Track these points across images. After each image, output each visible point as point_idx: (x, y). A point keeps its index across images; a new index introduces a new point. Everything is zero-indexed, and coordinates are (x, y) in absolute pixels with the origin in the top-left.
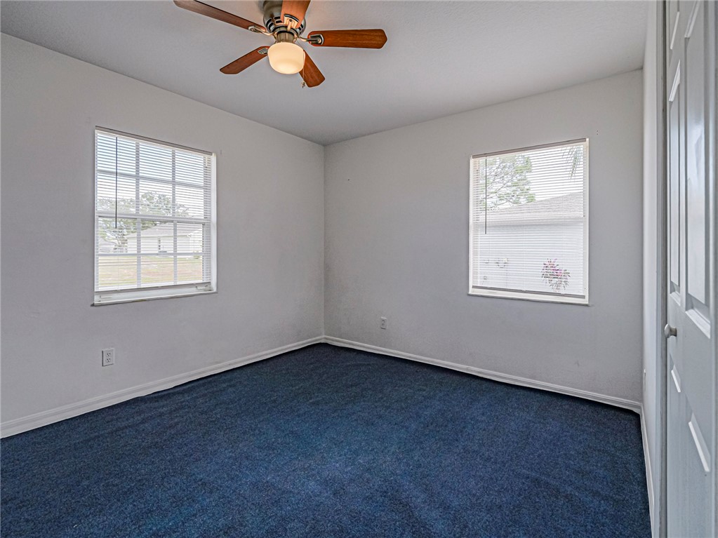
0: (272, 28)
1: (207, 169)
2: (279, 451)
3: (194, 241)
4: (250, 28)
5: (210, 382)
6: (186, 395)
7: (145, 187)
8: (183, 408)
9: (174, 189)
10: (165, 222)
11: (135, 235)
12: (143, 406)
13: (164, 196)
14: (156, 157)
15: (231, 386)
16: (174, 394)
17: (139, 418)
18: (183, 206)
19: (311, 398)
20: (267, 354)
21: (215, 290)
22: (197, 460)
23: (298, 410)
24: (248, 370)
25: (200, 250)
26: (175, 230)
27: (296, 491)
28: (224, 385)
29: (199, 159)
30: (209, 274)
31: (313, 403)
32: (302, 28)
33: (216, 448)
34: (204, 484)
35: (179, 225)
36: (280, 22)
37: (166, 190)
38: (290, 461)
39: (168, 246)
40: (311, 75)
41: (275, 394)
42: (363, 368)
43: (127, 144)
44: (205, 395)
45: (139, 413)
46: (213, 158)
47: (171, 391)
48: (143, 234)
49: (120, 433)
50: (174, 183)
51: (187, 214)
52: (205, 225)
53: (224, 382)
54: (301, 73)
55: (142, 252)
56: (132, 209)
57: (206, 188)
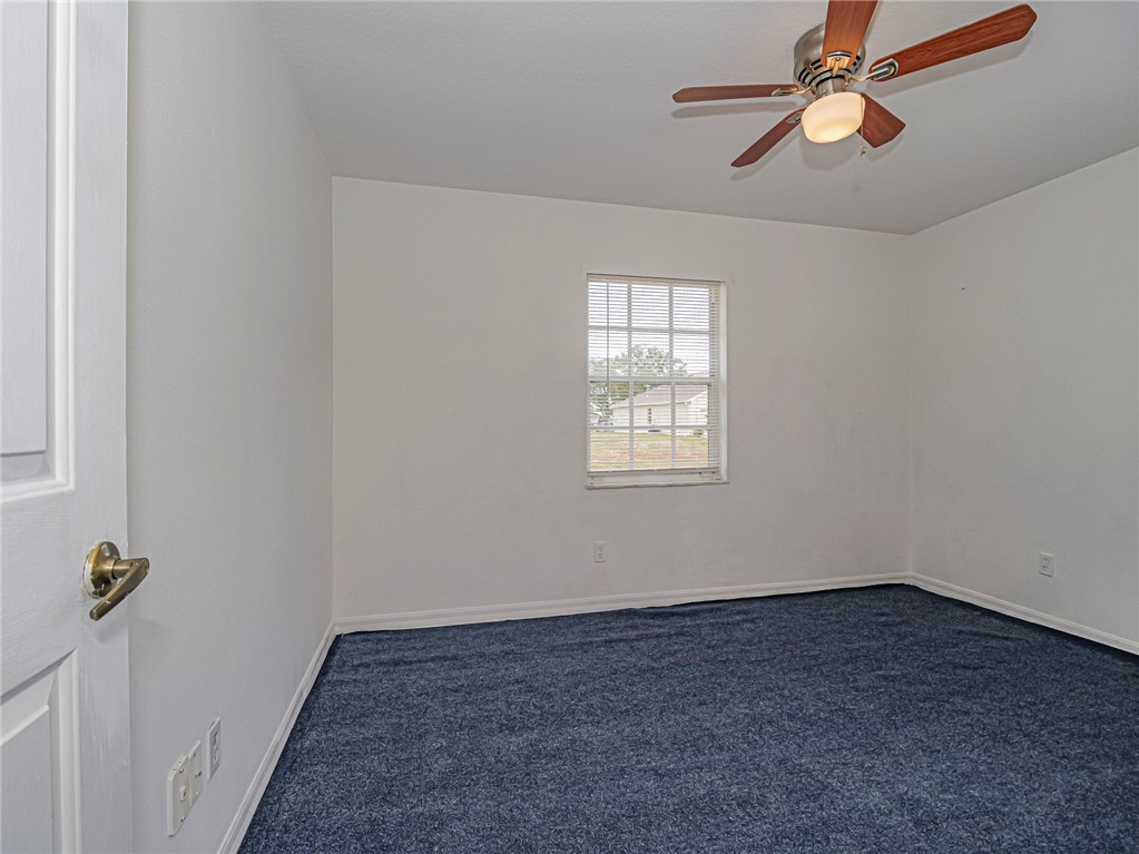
0: (807, 80)
1: (713, 307)
2: (821, 730)
3: (696, 410)
4: (774, 93)
5: (719, 609)
6: (688, 619)
7: (638, 339)
8: (682, 634)
9: (671, 340)
10: (656, 385)
11: (626, 403)
12: (639, 621)
13: (655, 349)
14: (650, 300)
15: (747, 621)
16: (673, 614)
17: (633, 634)
18: (680, 361)
19: (881, 669)
20: (804, 586)
21: (725, 479)
22: (701, 704)
23: (856, 680)
24: (774, 605)
25: (703, 421)
26: (673, 395)
27: (847, 794)
28: (738, 618)
29: (702, 293)
30: (718, 455)
31: (885, 678)
32: (858, 61)
33: (727, 696)
34: (713, 737)
35: (677, 388)
36: (821, 66)
37: (661, 341)
38: (839, 749)
39: (662, 418)
40: (880, 127)
41: (818, 648)
42: (994, 643)
43: (619, 288)
44: (712, 625)
45: (634, 627)
46: (723, 290)
47: (668, 610)
48: (637, 400)
49: (614, 644)
50: (671, 331)
51: (685, 372)
52: (711, 385)
53: (739, 613)
54: (859, 131)
55: (635, 425)
56: (618, 371)
57: (713, 333)
